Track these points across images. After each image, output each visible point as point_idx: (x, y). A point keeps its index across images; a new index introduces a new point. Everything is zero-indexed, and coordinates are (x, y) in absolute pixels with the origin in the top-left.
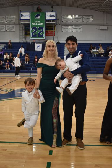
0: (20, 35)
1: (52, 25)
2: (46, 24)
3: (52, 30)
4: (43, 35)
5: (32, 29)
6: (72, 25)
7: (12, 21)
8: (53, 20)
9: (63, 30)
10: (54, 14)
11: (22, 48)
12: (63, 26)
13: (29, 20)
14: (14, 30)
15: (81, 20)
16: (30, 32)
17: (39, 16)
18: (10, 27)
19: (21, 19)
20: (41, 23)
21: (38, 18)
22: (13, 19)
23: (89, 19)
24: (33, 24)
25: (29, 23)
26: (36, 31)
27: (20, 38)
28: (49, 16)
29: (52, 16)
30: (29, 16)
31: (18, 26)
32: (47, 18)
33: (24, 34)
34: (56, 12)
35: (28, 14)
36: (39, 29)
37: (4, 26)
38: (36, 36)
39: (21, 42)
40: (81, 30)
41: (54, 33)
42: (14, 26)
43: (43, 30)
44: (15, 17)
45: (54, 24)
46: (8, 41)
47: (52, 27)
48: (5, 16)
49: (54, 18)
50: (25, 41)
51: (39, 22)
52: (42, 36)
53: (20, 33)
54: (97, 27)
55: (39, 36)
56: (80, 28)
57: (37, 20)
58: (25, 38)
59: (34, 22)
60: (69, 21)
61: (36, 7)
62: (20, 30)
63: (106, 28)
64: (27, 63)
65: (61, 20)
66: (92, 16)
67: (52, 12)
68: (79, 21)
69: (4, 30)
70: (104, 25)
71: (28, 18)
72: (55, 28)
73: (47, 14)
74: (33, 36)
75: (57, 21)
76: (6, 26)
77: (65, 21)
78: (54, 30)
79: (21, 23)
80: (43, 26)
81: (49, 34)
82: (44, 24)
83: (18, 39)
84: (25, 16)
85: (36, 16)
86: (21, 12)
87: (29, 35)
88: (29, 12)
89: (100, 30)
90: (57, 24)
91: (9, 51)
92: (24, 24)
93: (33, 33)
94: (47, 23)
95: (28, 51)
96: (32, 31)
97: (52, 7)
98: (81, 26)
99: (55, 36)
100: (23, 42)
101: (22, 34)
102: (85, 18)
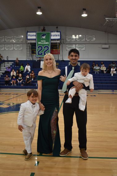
0: (27, 54)
1: (57, 44)
3: (57, 49)
5: (39, 48)
6: (76, 44)
7: (20, 41)
8: (58, 40)
9: (67, 49)
10: (59, 33)
11: (28, 66)
12: (67, 45)
13: (36, 39)
14: (21, 49)
15: (84, 40)
16: (36, 51)
17: (45, 36)
18: (18, 46)
19: (28, 38)
20: (46, 42)
21: (44, 37)
22: (21, 39)
23: (91, 38)
24: (39, 43)
25: (35, 42)
26: (42, 49)
27: (27, 56)
28: (54, 36)
29: (57, 36)
30: (36, 36)
31: (25, 45)
32: (52, 38)
33: (30, 52)
34: (60, 32)
35: (35, 34)
36: (45, 48)
37: (13, 45)
38: (41, 54)
39: (28, 59)
40: (84, 49)
41: (58, 51)
42: (22, 45)
43: (48, 49)
44: (23, 37)
45: (59, 43)
46: (16, 59)
47: (57, 46)
48: (14, 36)
49: (59, 37)
50: (32, 59)
51: (45, 41)
53: (27, 51)
54: (100, 46)
55: (45, 54)
56: (83, 46)
57: (43, 39)
58: (32, 56)
59: (40, 42)
60: (73, 41)
61: (42, 28)
62: (27, 49)
63: (108, 47)
64: (33, 79)
65: (66, 39)
66: (94, 36)
67: (57, 32)
68: (82, 40)
69: (12, 49)
70: (105, 44)
71: (35, 38)
72: (60, 46)
73: (52, 34)
74: (39, 54)
75: (62, 41)
76: (14, 45)
77: (69, 41)
78: (59, 48)
79: (28, 42)
80: (49, 45)
81: (54, 53)
82: (49, 43)
83: (25, 57)
84: (32, 36)
85: (42, 36)
86: (28, 32)
87: (36, 53)
88: (36, 32)
89: (102, 48)
90: (61, 43)
91: (16, 68)
92: (31, 43)
93: (39, 52)
94: (52, 42)
95: (34, 68)
96: (38, 50)
97: (57, 28)
98: (84, 45)
99: (59, 54)
100: (29, 60)
101: (29, 52)
102: (88, 37)
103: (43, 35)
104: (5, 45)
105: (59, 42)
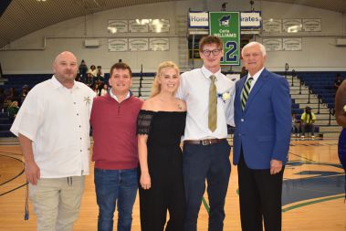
0: (180, 58)
2: (242, 36)
4: (235, 57)
6: (282, 37)
7: (162, 31)
8: (255, 28)
10: (257, 15)
12: (265, 40)
13: (207, 28)
17: (228, 21)
18: (159, 41)
19: (191, 25)
20: (231, 33)
21: (226, 23)
23: (314, 25)
25: (206, 33)
27: (180, 63)
28: (247, 20)
29: (253, 20)
30: (208, 20)
32: (244, 24)
33: (188, 55)
34: (260, 12)
35: (205, 15)
36: (228, 46)
37: (146, 40)
40: (300, 47)
42: (167, 39)
43: (235, 48)
49: (257, 24)
51: (228, 31)
52: (235, 59)
53: (180, 53)
55: (228, 59)
56: (298, 42)
57: (224, 27)
59: (218, 32)
66: (319, 20)
70: (343, 37)
71: (206, 24)
73: (244, 15)
76: (151, 40)
77: (269, 30)
79: (191, 33)
80: (236, 39)
82: (237, 35)
84: (200, 20)
85: (221, 20)
86: (190, 11)
88: (208, 12)
89: (337, 46)
94: (242, 33)
97: (252, 3)
101: (184, 55)
103: (225, 19)
104: (130, 40)
105: (257, 33)
